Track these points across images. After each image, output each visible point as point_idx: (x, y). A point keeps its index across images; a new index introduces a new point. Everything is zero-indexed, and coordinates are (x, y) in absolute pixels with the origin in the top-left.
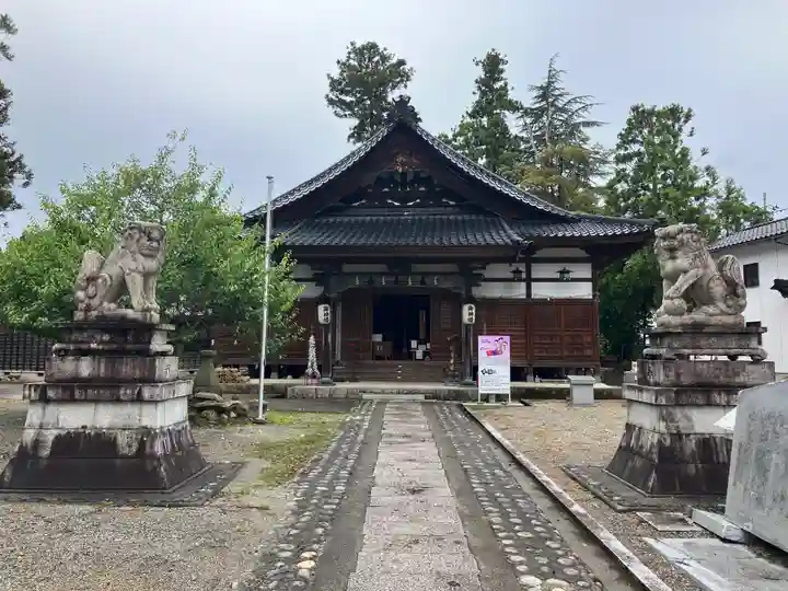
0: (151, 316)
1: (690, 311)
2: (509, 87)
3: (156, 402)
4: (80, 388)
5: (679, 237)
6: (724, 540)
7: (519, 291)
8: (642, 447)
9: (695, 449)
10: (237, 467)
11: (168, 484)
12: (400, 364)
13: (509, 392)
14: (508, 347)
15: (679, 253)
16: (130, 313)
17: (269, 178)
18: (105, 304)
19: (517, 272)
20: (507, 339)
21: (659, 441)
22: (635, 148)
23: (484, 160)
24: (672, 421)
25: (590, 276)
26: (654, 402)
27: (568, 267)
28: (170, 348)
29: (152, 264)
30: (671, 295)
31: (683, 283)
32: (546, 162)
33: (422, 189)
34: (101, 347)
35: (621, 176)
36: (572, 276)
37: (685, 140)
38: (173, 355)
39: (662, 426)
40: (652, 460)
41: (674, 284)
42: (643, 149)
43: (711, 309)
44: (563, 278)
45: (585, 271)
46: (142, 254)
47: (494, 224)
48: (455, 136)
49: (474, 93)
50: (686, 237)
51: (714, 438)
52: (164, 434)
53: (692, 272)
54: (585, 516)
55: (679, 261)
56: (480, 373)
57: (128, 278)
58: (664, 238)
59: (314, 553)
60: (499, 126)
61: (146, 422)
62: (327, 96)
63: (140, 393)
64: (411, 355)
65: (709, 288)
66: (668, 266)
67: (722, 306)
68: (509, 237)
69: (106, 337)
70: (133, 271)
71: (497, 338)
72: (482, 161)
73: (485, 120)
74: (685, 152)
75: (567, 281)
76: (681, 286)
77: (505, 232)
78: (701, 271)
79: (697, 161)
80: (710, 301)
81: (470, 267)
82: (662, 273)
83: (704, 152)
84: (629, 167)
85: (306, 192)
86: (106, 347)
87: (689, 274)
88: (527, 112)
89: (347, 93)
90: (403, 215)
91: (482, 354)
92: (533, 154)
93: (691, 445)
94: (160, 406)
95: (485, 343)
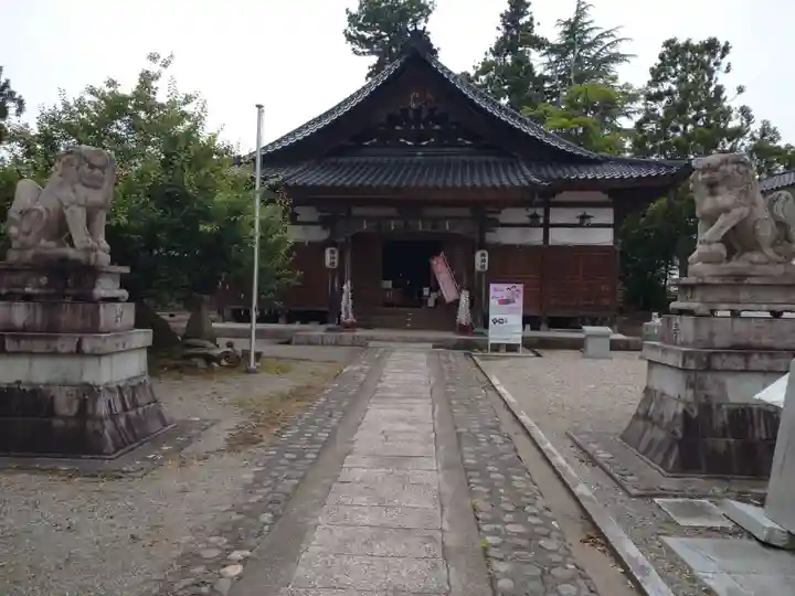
0: (97, 256)
1: (729, 258)
2: (535, 23)
3: (99, 356)
4: (13, 337)
5: (722, 168)
6: (766, 544)
7: (535, 237)
8: (662, 417)
9: (727, 422)
10: (204, 427)
11: (113, 449)
12: (410, 312)
13: (520, 342)
14: (521, 295)
15: (720, 189)
16: (71, 253)
17: (259, 107)
18: (43, 242)
19: (535, 217)
20: (520, 287)
21: (685, 412)
22: (666, 86)
23: (507, 100)
24: (702, 387)
25: (612, 222)
26: (680, 366)
27: (589, 212)
28: (124, 293)
29: (97, 197)
30: (708, 239)
31: (724, 224)
32: (571, 104)
33: (437, 127)
34: (36, 291)
35: (649, 116)
36: (593, 221)
37: (721, 78)
38: (127, 301)
39: (689, 395)
40: (674, 433)
41: (712, 225)
42: (674, 87)
43: (756, 257)
44: (583, 222)
45: (607, 216)
46: (84, 185)
47: (512, 165)
48: (478, 74)
49: (498, 28)
50: (729, 168)
51: (751, 410)
52: (110, 391)
53: (736, 212)
54: (590, 499)
55: (719, 199)
56: (491, 323)
57: (67, 212)
58: (704, 170)
59: (247, 553)
60: (523, 63)
61: (88, 378)
62: (346, 31)
63: (79, 345)
64: (422, 302)
65: (754, 230)
66: (705, 204)
67: (770, 252)
68: (526, 177)
69: (44, 280)
70: (72, 203)
71: (510, 286)
72: (504, 101)
73: (509, 58)
74: (719, 90)
75: (589, 226)
76: (722, 227)
77: (522, 172)
78: (746, 211)
79: (732, 101)
80: (755, 246)
81: (484, 210)
82: (698, 214)
83: (740, 90)
84: (660, 108)
85: (313, 129)
86: (43, 291)
87: (731, 214)
88: (554, 49)
89: (366, 29)
90: (416, 155)
91: (493, 303)
92: (557, 94)
93: (721, 418)
94: (105, 360)
95: (498, 291)
